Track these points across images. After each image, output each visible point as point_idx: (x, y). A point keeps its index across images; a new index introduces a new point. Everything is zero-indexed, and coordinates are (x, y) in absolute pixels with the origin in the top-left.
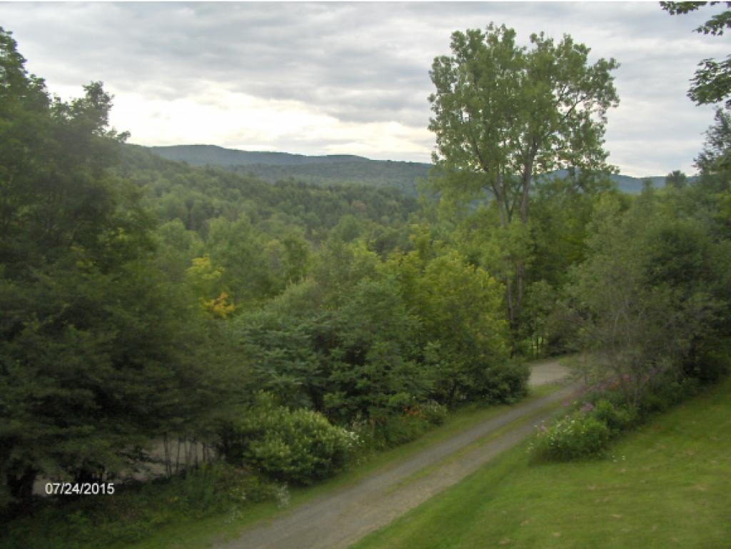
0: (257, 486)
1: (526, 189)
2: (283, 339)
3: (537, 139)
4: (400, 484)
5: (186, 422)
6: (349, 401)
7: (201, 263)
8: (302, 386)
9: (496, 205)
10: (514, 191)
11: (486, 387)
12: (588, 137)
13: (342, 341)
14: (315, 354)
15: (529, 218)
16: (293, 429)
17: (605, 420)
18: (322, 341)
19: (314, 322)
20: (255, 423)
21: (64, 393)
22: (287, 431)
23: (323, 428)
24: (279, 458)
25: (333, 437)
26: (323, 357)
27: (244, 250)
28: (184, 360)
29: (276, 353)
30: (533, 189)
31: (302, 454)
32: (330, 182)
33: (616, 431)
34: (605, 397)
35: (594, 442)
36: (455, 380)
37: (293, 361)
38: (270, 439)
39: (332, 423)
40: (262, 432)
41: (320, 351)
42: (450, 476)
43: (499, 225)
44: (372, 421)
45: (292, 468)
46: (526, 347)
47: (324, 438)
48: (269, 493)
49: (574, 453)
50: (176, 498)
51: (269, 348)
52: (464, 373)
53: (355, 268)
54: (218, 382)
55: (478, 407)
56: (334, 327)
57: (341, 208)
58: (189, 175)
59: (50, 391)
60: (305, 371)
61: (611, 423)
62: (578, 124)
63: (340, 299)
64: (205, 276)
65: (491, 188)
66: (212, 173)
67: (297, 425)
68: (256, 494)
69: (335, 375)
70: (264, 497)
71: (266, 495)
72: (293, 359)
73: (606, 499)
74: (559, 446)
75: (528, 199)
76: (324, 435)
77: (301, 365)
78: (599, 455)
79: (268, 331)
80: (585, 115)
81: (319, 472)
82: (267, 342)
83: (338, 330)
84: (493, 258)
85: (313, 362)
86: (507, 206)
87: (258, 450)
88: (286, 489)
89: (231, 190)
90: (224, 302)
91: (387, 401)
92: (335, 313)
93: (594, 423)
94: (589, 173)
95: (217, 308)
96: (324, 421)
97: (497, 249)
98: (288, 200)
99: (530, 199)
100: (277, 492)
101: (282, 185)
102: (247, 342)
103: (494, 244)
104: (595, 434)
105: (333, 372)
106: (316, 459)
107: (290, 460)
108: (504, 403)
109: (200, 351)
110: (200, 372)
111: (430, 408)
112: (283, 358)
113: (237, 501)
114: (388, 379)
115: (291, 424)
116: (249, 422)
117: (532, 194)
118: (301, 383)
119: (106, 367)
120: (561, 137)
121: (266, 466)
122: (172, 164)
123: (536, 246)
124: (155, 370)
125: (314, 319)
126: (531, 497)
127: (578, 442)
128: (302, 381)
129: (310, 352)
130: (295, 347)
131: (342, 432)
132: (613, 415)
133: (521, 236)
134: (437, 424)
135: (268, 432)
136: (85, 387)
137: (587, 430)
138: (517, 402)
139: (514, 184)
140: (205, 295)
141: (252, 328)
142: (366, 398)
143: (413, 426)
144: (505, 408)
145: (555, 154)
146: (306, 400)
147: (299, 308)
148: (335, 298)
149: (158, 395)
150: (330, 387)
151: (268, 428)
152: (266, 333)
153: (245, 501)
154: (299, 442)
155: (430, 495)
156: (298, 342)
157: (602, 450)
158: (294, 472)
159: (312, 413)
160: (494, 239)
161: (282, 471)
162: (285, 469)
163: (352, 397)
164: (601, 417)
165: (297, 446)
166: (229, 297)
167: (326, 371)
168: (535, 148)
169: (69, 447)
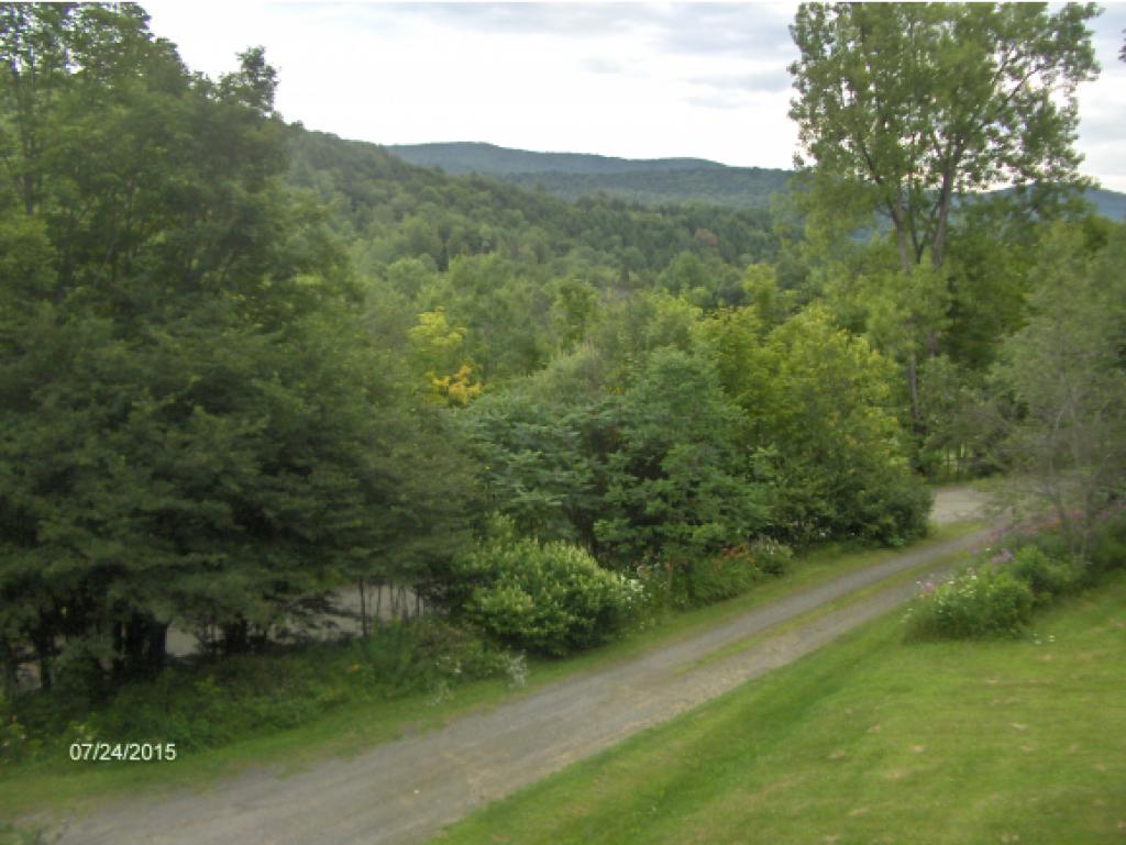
0: (480, 655)
1: (944, 214)
2: (538, 436)
3: (963, 134)
4: (700, 662)
5: (374, 555)
6: (633, 533)
7: (432, 321)
8: (563, 508)
9: (897, 238)
10: (927, 216)
11: (859, 521)
12: (1047, 131)
13: (627, 442)
14: (586, 460)
15: (948, 259)
16: (540, 572)
17: (1029, 576)
18: (599, 441)
19: (590, 412)
20: (483, 561)
21: (187, 505)
22: (530, 574)
23: (587, 573)
24: (516, 614)
25: (601, 585)
26: (599, 466)
27: (499, 302)
28: (372, 461)
29: (527, 456)
30: (957, 212)
31: (552, 610)
32: (665, 200)
33: (1046, 595)
34: (1037, 542)
35: (1006, 610)
36: (807, 509)
37: (551, 470)
38: (504, 587)
39: (601, 565)
40: (494, 575)
41: (595, 457)
42: (781, 652)
43: (899, 268)
44: (667, 565)
45: (536, 630)
46: (939, 461)
47: (585, 587)
48: (497, 666)
49: (973, 627)
50: (356, 667)
51: (516, 449)
52: (823, 497)
53: (655, 331)
54: (423, 497)
55: (844, 552)
56: (617, 420)
57: (677, 241)
58: (445, 189)
59: (165, 502)
60: (569, 486)
61: (1039, 584)
62: (1029, 109)
63: (629, 378)
64: (437, 341)
65: (888, 211)
66: (480, 186)
67: (548, 566)
68: (478, 667)
69: (614, 493)
70: (490, 671)
71: (494, 668)
72: (549, 466)
73: (1011, 699)
74: (950, 614)
75: (948, 229)
76: (586, 581)
77: (562, 476)
78: (1013, 631)
79: (515, 424)
80: (1043, 96)
81: (577, 637)
82: (515, 441)
83: (622, 424)
84: (884, 320)
85: (582, 472)
86: (914, 239)
87: (485, 601)
88: (522, 661)
89: (509, 211)
90: (465, 380)
91: (691, 535)
92: (620, 399)
93: (1008, 581)
94: (1049, 188)
95: (453, 389)
96: (589, 562)
97: (891, 307)
98: (597, 228)
99: (951, 229)
100: (509, 665)
101: (587, 204)
102: (483, 440)
103: (888, 298)
104: (1008, 599)
105: (610, 488)
106: (572, 618)
107: (532, 618)
108: (887, 546)
109: (399, 450)
110: (397, 482)
111: (765, 550)
112: (535, 465)
113: (449, 676)
114: (699, 501)
115: (538, 564)
116: (474, 558)
117: (952, 220)
118: (559, 503)
119: (249, 469)
120: (1004, 132)
121: (495, 625)
122: (420, 170)
123: (956, 303)
124: (328, 476)
125: (589, 408)
126: (894, 690)
127: (981, 609)
128: (563, 500)
129: (578, 457)
130: (556, 448)
131: (614, 579)
132: (1044, 570)
133: (931, 286)
134: (776, 573)
135: (504, 576)
136: (219, 499)
137: (996, 591)
138: (908, 544)
139: (927, 205)
140: (438, 368)
141: (493, 419)
142: (659, 529)
143: (733, 575)
144: (887, 554)
145: (992, 157)
146: (567, 530)
147: (568, 391)
148: (623, 376)
149: (332, 513)
150: (605, 511)
151: (504, 569)
152: (514, 427)
153: (460, 676)
154: (549, 591)
155: (743, 680)
156: (562, 443)
157: (1019, 624)
158: (538, 636)
159: (572, 549)
160: (887, 291)
161: (520, 634)
162: (525, 631)
163: (639, 527)
164: (1022, 574)
165: (545, 598)
166: (473, 372)
167: (600, 486)
168: (961, 148)
169: (192, 584)
